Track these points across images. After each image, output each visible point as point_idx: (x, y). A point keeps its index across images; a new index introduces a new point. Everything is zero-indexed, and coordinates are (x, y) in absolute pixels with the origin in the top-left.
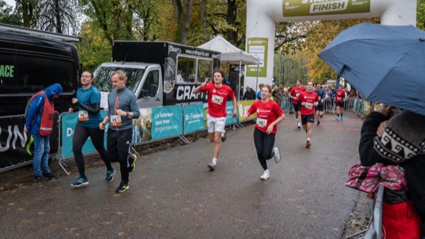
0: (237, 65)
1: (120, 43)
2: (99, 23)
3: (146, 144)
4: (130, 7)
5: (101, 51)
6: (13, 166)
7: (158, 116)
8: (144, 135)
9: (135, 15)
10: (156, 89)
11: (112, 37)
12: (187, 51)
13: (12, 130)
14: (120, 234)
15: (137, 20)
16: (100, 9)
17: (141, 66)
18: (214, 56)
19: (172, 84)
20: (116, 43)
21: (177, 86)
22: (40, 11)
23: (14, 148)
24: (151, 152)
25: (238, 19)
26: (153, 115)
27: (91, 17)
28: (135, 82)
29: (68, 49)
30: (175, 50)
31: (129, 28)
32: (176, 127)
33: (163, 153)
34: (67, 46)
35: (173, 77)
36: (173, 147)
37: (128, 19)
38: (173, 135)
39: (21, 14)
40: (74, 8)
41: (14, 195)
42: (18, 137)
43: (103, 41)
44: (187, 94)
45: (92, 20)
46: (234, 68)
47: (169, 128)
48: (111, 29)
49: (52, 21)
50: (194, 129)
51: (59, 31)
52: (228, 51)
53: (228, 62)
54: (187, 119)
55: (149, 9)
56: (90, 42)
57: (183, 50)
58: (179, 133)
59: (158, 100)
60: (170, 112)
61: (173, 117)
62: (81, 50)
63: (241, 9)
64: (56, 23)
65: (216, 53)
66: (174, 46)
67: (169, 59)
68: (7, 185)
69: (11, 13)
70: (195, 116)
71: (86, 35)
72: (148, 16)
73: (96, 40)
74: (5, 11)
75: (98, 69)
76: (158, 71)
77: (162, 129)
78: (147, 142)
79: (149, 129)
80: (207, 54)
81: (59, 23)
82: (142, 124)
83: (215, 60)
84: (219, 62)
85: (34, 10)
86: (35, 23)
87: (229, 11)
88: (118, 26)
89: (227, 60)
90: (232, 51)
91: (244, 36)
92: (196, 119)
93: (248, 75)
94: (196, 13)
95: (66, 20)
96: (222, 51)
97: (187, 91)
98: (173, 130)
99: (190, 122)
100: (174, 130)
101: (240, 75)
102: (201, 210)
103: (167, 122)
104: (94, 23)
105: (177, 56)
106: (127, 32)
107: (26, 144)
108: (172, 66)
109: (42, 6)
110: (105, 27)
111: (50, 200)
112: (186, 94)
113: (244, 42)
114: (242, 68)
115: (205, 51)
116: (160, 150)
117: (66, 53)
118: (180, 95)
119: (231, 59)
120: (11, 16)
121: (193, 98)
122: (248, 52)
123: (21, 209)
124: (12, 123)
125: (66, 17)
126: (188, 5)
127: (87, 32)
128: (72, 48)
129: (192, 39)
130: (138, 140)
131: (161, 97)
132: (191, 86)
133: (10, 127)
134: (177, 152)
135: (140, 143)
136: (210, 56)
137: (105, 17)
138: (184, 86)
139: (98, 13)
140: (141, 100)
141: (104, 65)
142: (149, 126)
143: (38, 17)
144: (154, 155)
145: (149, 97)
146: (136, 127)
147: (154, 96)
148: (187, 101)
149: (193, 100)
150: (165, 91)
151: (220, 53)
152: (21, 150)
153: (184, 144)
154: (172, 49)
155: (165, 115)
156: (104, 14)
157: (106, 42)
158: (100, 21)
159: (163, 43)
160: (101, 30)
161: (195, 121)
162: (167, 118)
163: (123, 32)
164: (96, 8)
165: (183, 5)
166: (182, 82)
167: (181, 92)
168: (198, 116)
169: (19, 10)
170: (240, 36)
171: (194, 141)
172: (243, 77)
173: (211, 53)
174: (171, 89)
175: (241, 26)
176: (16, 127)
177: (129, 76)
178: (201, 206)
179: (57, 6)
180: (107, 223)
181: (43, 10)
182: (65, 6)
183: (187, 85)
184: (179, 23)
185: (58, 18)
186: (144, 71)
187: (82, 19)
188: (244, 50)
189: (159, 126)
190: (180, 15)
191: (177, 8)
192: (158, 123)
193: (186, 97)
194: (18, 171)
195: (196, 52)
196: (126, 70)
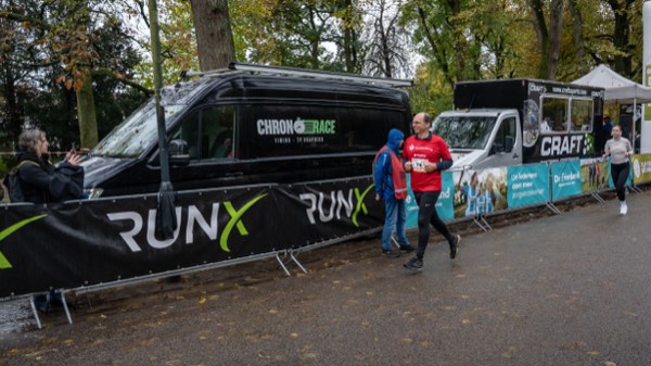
0: (629, 105)
1: (463, 85)
2: (438, 64)
3: (501, 215)
4: (477, 38)
5: (442, 99)
6: (338, 240)
7: (516, 177)
8: (497, 202)
9: (484, 49)
10: (512, 142)
11: (455, 79)
12: (555, 90)
13: (336, 197)
14: (464, 322)
15: (487, 55)
16: (438, 46)
17: (492, 113)
18: (595, 94)
19: (535, 134)
20: (458, 86)
21: (541, 137)
22: (365, 54)
23: (339, 217)
24: (508, 225)
25: (631, 41)
26: (509, 177)
27: (427, 56)
28: (484, 135)
29: (399, 97)
30: (537, 89)
31: (477, 67)
32: (541, 192)
33: (524, 226)
34: (397, 92)
35: (535, 125)
36: (538, 217)
37: (475, 54)
38: (537, 202)
39: (344, 60)
40: (405, 47)
41: (339, 272)
42: (343, 205)
43: (443, 86)
44: (557, 148)
45: (428, 60)
46: (625, 109)
47: (532, 193)
48: (452, 69)
49: (380, 66)
50: (567, 195)
51: (389, 75)
52: (616, 86)
53: (617, 102)
54: (556, 181)
55: (502, 40)
56: (427, 89)
57: (549, 88)
58: (545, 200)
59: (515, 156)
60: (532, 172)
61: (537, 179)
62: (417, 100)
63: (635, 26)
64: (384, 67)
65: (598, 90)
66: (537, 84)
67: (530, 101)
68: (332, 261)
69: (332, 60)
70: (567, 177)
71: (422, 80)
72: (501, 48)
73: (434, 86)
74: (325, 59)
75: (437, 120)
76: (515, 118)
77: (522, 195)
78: (502, 211)
79: (505, 194)
80: (584, 92)
81: (388, 68)
82: (494, 187)
83: (596, 99)
84: (603, 102)
85: (358, 55)
86: (361, 70)
87: (617, 30)
88: (462, 65)
89: (615, 98)
90: (622, 85)
91: (641, 65)
92: (570, 181)
93: (647, 118)
94: (568, 38)
95: (396, 63)
96: (607, 86)
97: (556, 143)
98: (537, 196)
99: (561, 185)
100: (540, 195)
101: (635, 118)
102: (575, 298)
103: (529, 185)
104: (432, 64)
105: (541, 97)
106: (474, 72)
107: (352, 214)
108: (534, 110)
109: (367, 49)
110: (445, 68)
111: (381, 279)
112: (554, 148)
113: (641, 72)
114: (637, 108)
115: (582, 88)
116: (520, 222)
117: (396, 102)
118: (546, 149)
119: (621, 96)
120: (333, 63)
121: (565, 152)
122: (647, 85)
123: (348, 288)
124: (336, 188)
125: (396, 60)
126: (555, 28)
127: (424, 77)
128: (404, 95)
129: (564, 73)
130: (490, 209)
131: (520, 153)
132: (562, 137)
133: (333, 193)
134: (543, 224)
135: (493, 212)
136: (589, 94)
137: (444, 55)
138: (552, 136)
139: (435, 50)
140: (493, 157)
141: (443, 114)
142: (504, 190)
143: (363, 62)
144: (511, 228)
145: (503, 153)
146: (487, 192)
147: (510, 151)
148: (555, 156)
149: (565, 155)
150: (525, 144)
151: (604, 89)
152: (346, 220)
153: (553, 214)
154: (533, 88)
155: (525, 176)
156: (444, 51)
157: (448, 87)
158: (439, 60)
159: (521, 81)
160: (441, 73)
161: (568, 184)
162: (529, 180)
163: (469, 72)
164: (433, 45)
165: (548, 29)
166: (549, 131)
167: (548, 146)
168: (572, 177)
169: (341, 55)
170: (634, 64)
171: (567, 210)
172: (639, 121)
173: (590, 90)
174: (533, 142)
175: (636, 49)
176: (340, 193)
177: (477, 128)
178: (574, 292)
179: (385, 47)
180: (449, 308)
181: (368, 54)
182: (395, 46)
183: (557, 135)
184: (544, 53)
185: (387, 61)
186: (495, 119)
187: (416, 60)
188: (641, 83)
189: (518, 190)
190: (544, 41)
191: (540, 32)
192: (516, 186)
193: (555, 152)
194: (345, 246)
195: (568, 90)
196: (473, 119)
